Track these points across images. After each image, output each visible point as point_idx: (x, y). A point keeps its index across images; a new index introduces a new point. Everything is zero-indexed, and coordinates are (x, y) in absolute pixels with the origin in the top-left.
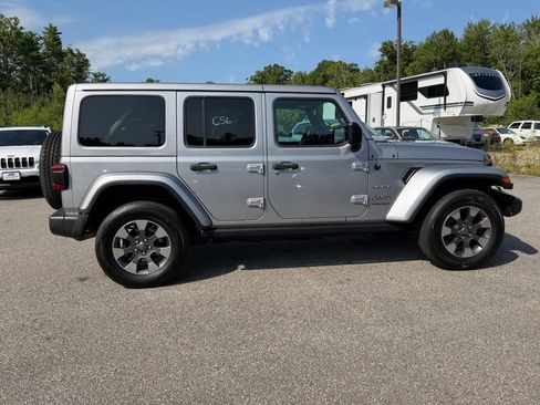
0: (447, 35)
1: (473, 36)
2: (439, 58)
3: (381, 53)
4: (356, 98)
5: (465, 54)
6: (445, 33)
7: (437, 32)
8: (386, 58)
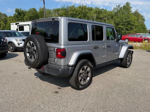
0: (34, 10)
1: (42, 11)
2: (33, 15)
3: (15, 12)
4: (25, 25)
5: (40, 15)
6: (34, 9)
7: (32, 8)
8: (17, 13)
